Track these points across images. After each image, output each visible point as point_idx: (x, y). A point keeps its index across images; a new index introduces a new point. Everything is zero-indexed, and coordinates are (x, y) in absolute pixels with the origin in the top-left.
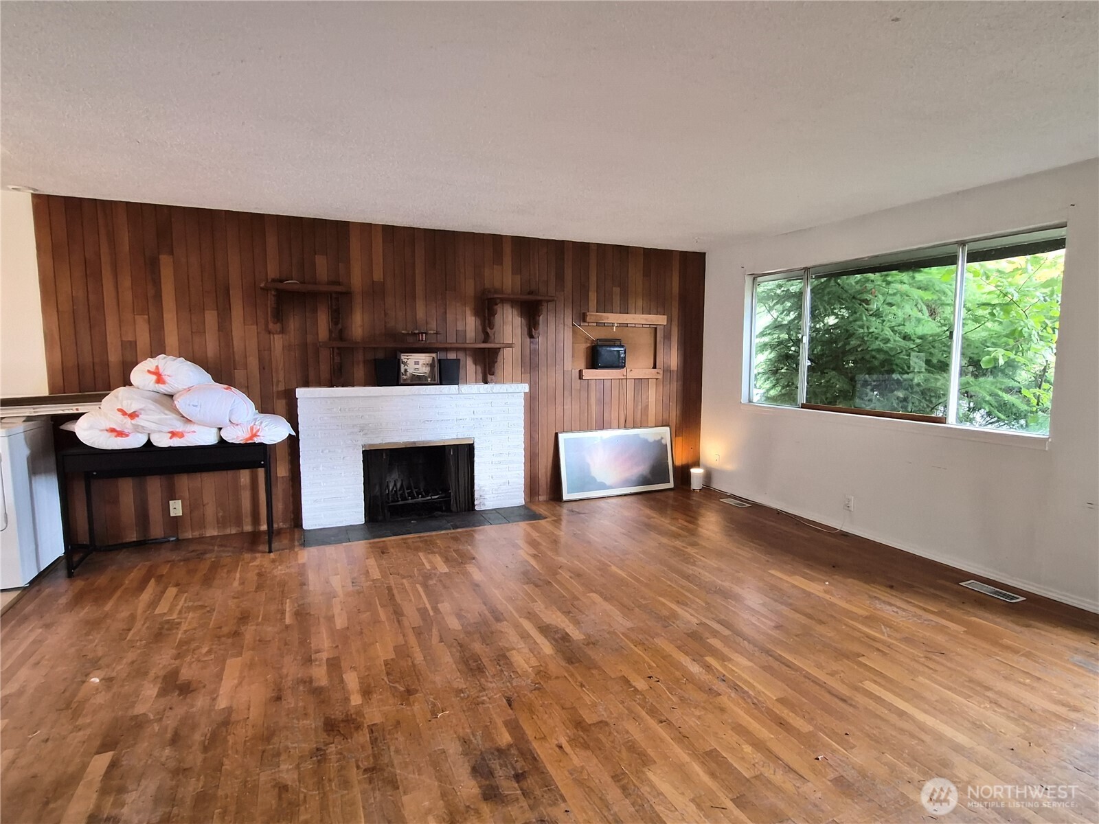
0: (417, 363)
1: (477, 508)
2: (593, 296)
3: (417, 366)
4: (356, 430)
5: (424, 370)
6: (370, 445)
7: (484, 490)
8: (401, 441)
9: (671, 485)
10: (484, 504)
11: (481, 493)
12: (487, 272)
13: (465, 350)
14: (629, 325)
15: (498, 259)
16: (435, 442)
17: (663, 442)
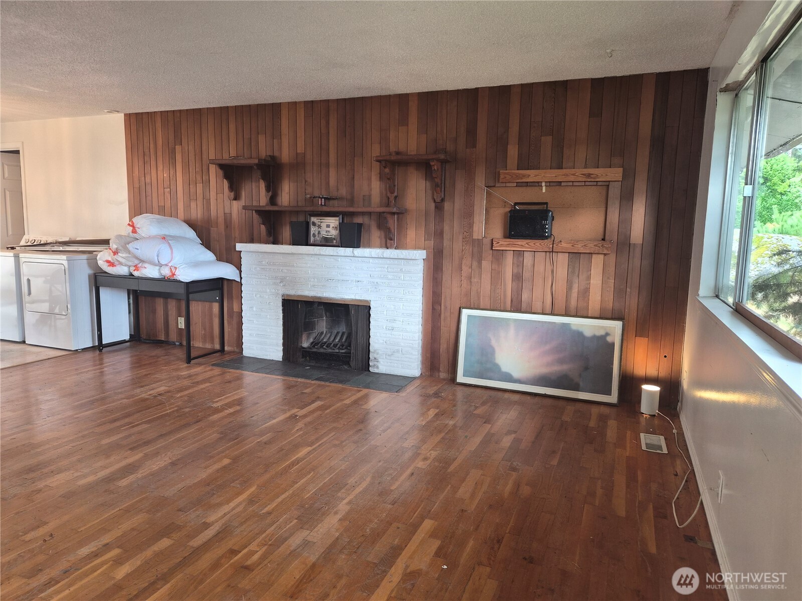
0: (328, 226)
1: (371, 369)
2: (513, 151)
3: (328, 229)
4: (278, 281)
5: (334, 233)
6: (288, 295)
7: (378, 354)
8: (310, 295)
9: (613, 398)
10: (378, 367)
11: (375, 356)
12: (392, 135)
13: (370, 214)
14: (563, 184)
15: (404, 121)
16: (337, 300)
17: (609, 339)
